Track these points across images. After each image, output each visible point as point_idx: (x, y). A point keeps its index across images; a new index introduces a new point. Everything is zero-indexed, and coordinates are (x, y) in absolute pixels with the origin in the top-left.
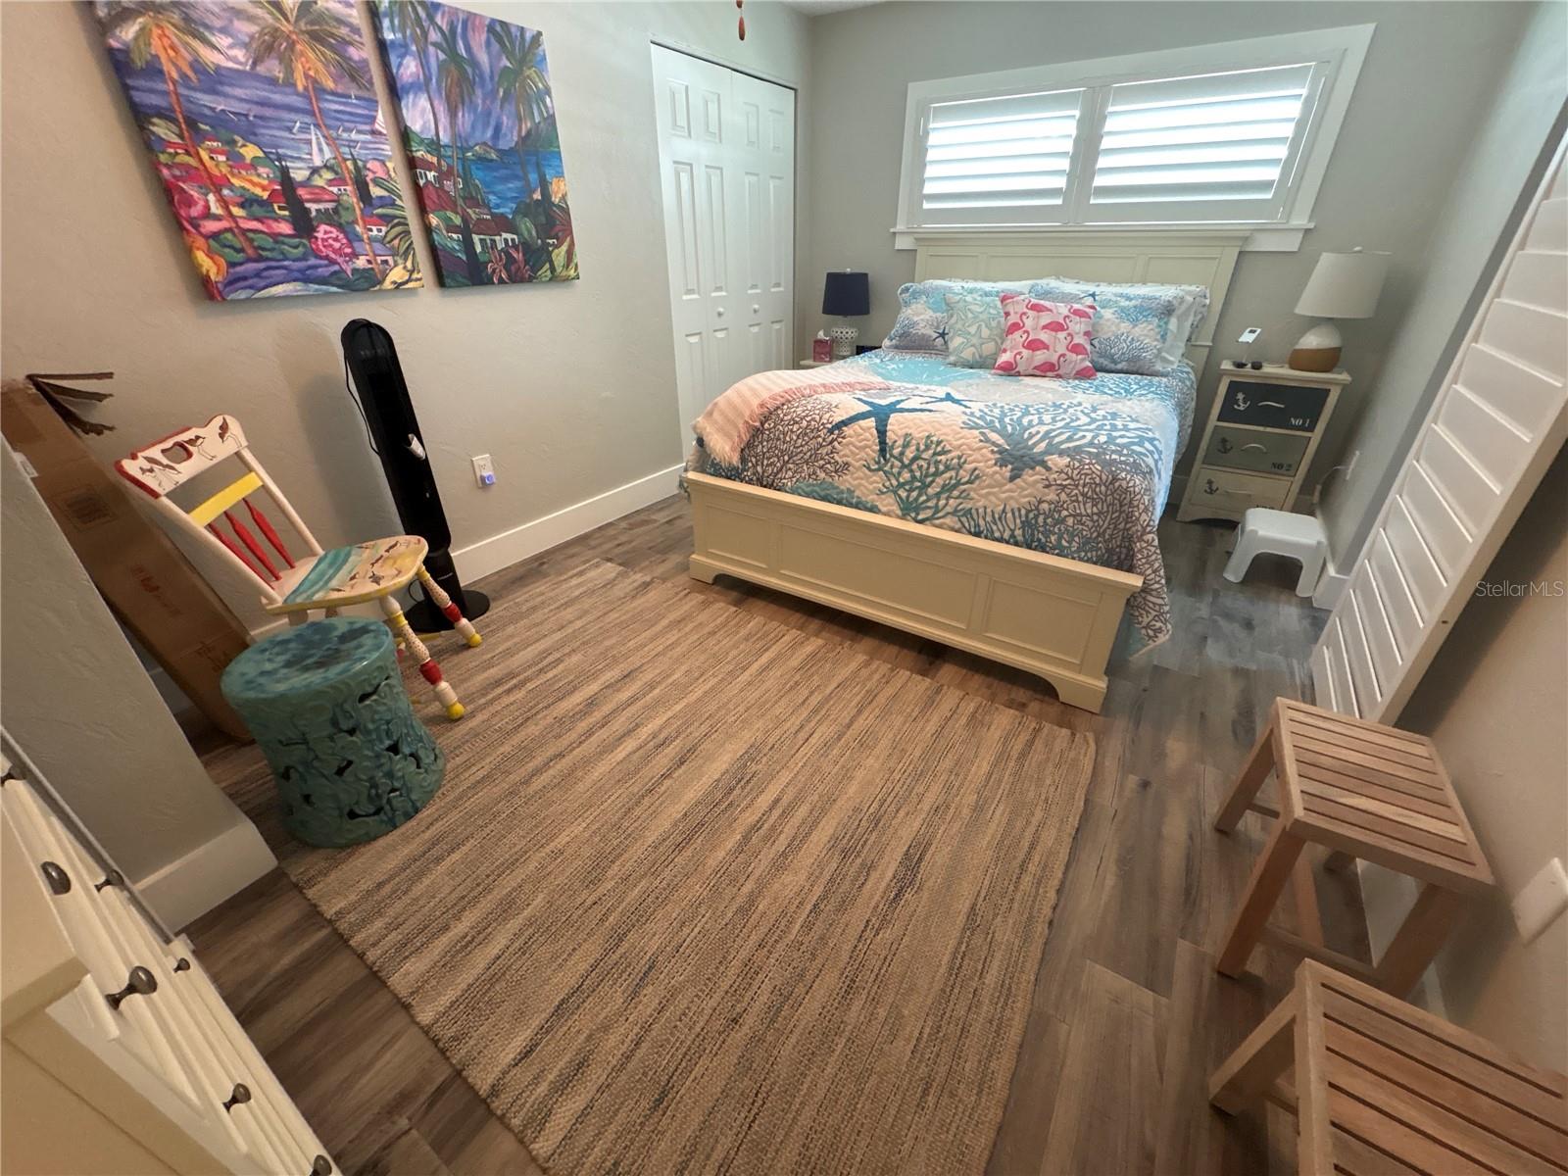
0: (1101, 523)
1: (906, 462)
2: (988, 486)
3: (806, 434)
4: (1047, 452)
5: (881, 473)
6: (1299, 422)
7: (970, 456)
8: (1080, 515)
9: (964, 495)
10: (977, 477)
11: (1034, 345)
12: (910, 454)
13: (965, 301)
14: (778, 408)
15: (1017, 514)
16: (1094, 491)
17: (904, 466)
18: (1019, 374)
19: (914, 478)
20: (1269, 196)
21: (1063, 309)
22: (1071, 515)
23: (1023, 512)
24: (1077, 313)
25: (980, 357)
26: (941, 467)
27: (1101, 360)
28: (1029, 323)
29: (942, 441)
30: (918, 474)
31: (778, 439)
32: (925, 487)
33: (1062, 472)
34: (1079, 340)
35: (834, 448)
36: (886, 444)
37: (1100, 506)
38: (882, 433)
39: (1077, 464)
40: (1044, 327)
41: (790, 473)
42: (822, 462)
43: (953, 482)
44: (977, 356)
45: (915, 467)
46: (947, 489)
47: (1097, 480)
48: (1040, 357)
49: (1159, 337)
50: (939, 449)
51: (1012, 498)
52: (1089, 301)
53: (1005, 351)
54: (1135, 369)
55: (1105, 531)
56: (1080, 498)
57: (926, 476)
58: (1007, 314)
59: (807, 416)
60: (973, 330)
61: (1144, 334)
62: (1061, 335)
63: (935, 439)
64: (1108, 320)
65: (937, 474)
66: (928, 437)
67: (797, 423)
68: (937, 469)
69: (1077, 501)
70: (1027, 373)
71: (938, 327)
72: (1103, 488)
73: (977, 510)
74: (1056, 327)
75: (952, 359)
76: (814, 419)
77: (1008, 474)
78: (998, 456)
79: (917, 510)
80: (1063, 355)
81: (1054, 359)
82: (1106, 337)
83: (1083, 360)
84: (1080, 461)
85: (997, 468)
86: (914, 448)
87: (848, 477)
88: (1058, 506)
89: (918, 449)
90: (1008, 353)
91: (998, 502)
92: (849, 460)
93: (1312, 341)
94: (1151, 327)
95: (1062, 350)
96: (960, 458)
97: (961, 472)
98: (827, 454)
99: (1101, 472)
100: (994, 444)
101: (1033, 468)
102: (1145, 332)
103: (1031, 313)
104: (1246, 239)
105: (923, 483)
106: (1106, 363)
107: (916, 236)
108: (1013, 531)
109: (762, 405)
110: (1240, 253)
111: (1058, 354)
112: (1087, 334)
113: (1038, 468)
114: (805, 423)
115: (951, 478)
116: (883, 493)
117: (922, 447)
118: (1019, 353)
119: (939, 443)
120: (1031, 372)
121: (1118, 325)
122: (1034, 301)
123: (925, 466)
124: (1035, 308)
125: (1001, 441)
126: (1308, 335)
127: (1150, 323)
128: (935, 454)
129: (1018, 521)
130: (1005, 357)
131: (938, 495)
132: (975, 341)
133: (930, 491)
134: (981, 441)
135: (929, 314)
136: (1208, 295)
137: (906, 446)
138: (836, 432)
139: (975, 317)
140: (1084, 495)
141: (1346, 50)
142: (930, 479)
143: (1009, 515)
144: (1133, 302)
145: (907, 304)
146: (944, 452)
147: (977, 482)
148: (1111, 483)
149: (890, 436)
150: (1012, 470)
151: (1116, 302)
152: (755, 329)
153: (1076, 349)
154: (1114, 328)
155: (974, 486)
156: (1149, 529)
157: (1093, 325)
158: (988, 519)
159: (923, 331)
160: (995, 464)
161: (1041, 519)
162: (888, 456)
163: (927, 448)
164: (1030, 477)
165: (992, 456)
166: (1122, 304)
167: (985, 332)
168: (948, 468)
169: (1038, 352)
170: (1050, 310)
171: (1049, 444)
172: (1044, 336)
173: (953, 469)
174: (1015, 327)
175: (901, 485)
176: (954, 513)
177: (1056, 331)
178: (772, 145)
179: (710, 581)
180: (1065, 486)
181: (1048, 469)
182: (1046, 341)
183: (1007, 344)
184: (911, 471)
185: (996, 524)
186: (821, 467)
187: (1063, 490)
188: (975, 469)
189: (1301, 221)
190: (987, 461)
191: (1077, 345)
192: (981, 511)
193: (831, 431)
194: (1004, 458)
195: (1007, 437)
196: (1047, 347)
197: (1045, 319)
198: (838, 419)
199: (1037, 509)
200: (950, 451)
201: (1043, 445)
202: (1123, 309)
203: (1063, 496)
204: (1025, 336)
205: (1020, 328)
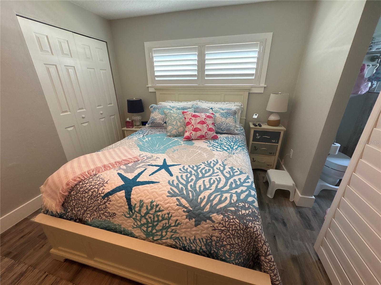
0: (243, 245)
1: (143, 215)
2: (185, 228)
3: (92, 199)
4: (211, 212)
5: (131, 218)
6: (274, 141)
7: (174, 213)
8: (233, 244)
9: (174, 231)
10: (179, 224)
11: (196, 130)
12: (144, 211)
13: (170, 113)
14: (76, 185)
15: (201, 241)
16: (238, 233)
17: (142, 216)
18: (193, 140)
19: (148, 222)
20: (253, 78)
21: (203, 116)
22: (228, 244)
23: (204, 240)
24: (208, 117)
25: (179, 133)
26: (160, 218)
27: (218, 130)
28: (193, 122)
29: (158, 205)
30: (149, 220)
31: (79, 200)
32: (154, 227)
33: (220, 223)
34: (211, 126)
35: (106, 206)
36: (132, 205)
37: (241, 239)
38: (129, 199)
39: (227, 219)
40: (198, 123)
41: (89, 215)
42: (102, 212)
43: (167, 225)
44: (177, 132)
45: (147, 217)
46: (165, 228)
47: (238, 228)
48: (199, 134)
49: (234, 122)
50: (158, 209)
51: (198, 234)
52: (211, 111)
53: (186, 132)
54: (229, 133)
55: (245, 248)
56: (231, 236)
57: (154, 221)
58: (185, 118)
59: (91, 189)
60: (174, 123)
61: (229, 121)
62: (205, 125)
63: (155, 203)
64: (218, 117)
65: (158, 221)
66: (152, 202)
67: (87, 192)
68: (158, 219)
69: (230, 238)
70: (195, 139)
71: (163, 120)
72: (242, 231)
73: (182, 238)
74: (202, 123)
75: (169, 134)
76: (95, 191)
77: (194, 223)
78: (187, 214)
79: (153, 235)
80: (206, 132)
81: (204, 134)
82: (218, 123)
83: (213, 133)
84: (228, 217)
85: (187, 220)
86: (145, 208)
87: (116, 219)
88: (220, 239)
89: (147, 209)
90: (188, 132)
91: (191, 235)
92: (115, 212)
93: (272, 118)
94: (231, 119)
95: (205, 130)
96: (168, 214)
97: (170, 221)
98: (104, 208)
99: (240, 223)
100: (184, 207)
101: (206, 221)
102: (230, 121)
103: (193, 118)
104: (250, 90)
105: (153, 225)
106: (220, 131)
107: (155, 88)
108: (201, 247)
109: (67, 184)
110: (249, 93)
111: (205, 132)
112: (213, 124)
113: (208, 221)
114: (90, 193)
115: (166, 223)
116: (134, 228)
117: (149, 208)
118: (191, 133)
119: (157, 206)
120: (197, 138)
121: (221, 119)
122: (194, 113)
123: (152, 217)
124: (194, 116)
125: (187, 205)
126: (271, 116)
127: (231, 118)
128: (156, 211)
129: (202, 243)
130: (187, 134)
131: (161, 230)
132: (176, 127)
133: (157, 228)
134: (177, 205)
135: (160, 116)
136: (242, 105)
137: (141, 207)
138: (106, 198)
139: (175, 119)
140: (233, 235)
141: (266, 39)
142: (155, 223)
143: (198, 241)
144: (224, 111)
145: (153, 112)
146: (159, 211)
147: (179, 226)
148: (245, 229)
149: (133, 202)
150: (195, 221)
151: (219, 111)
152: (103, 120)
153: (210, 130)
154: (220, 120)
155: (178, 227)
156: (268, 253)
157: (214, 121)
158: (188, 242)
159: (159, 121)
160: (187, 218)
161: (214, 243)
162: (133, 211)
163: (152, 208)
164: (205, 225)
165: (184, 214)
166: (221, 112)
167: (179, 124)
168: (163, 219)
169: (198, 132)
170: (199, 117)
171: (211, 206)
172: (199, 126)
173: (166, 219)
174: (188, 123)
175: (143, 225)
176: (171, 238)
177: (203, 124)
178: (99, 60)
179: (63, 261)
180: (223, 230)
181: (213, 222)
182: (200, 128)
183: (187, 129)
184: (146, 219)
185: (192, 243)
186: (103, 214)
187: (222, 232)
188: (177, 220)
189: (263, 85)
190: (182, 216)
191: (210, 128)
192: (183, 238)
193: (104, 198)
194: (190, 215)
195: (190, 201)
196: (200, 130)
197: (198, 120)
198: (106, 191)
199: (211, 239)
200: (163, 210)
201: (208, 206)
202: (222, 113)
203: (222, 234)
204: (192, 127)
205: (190, 124)
